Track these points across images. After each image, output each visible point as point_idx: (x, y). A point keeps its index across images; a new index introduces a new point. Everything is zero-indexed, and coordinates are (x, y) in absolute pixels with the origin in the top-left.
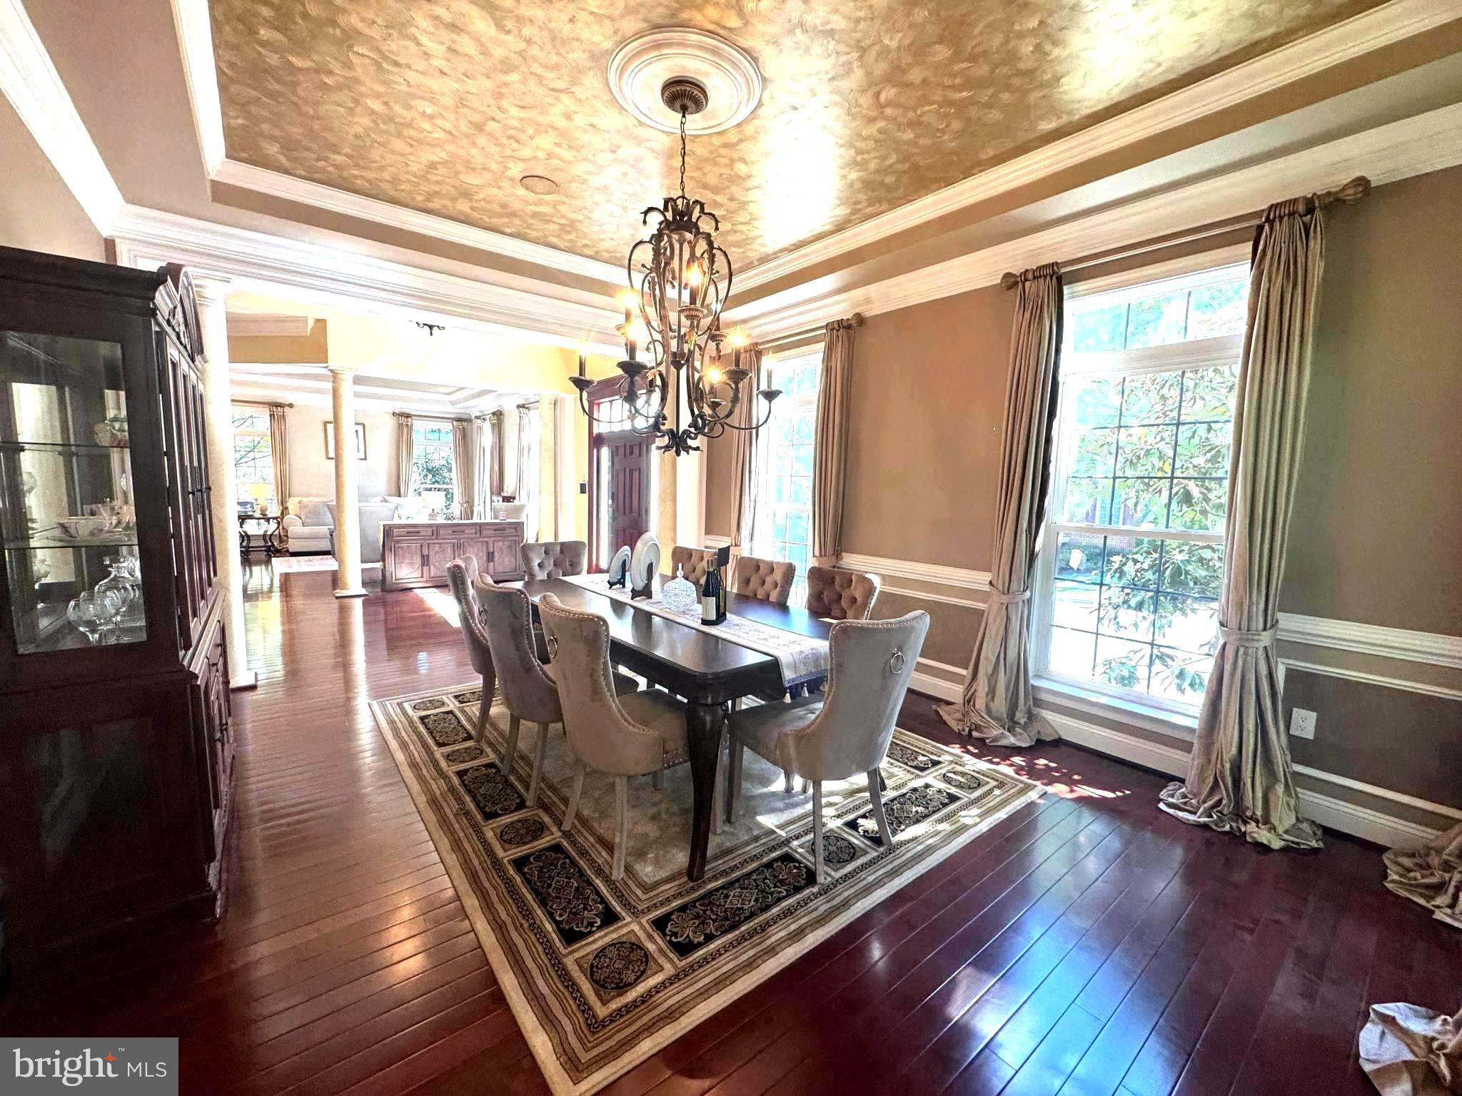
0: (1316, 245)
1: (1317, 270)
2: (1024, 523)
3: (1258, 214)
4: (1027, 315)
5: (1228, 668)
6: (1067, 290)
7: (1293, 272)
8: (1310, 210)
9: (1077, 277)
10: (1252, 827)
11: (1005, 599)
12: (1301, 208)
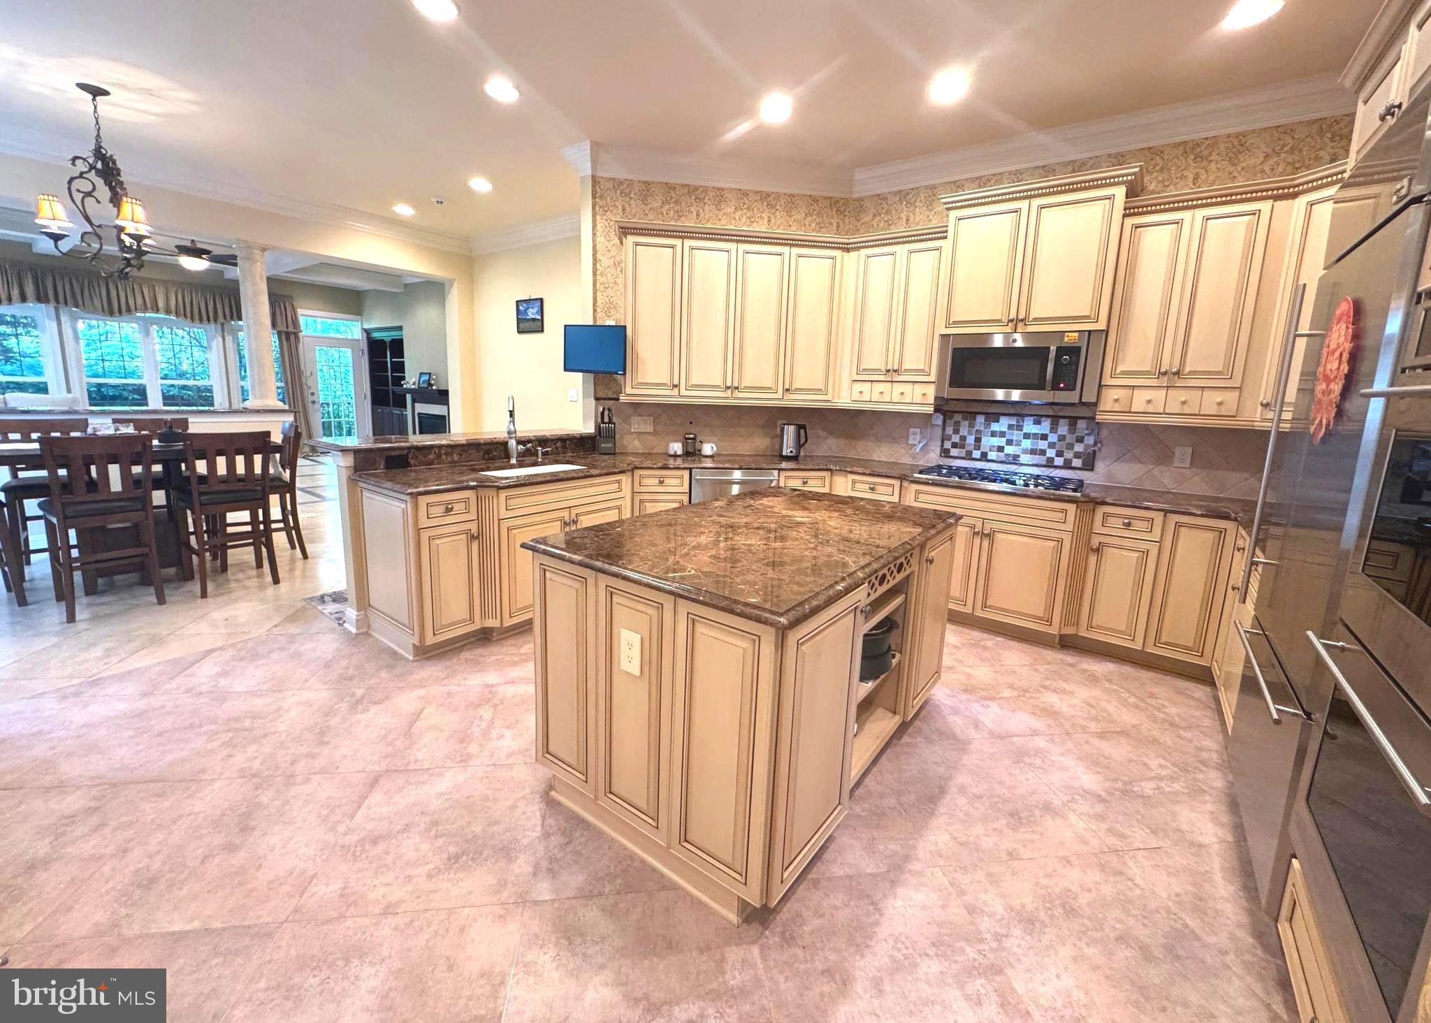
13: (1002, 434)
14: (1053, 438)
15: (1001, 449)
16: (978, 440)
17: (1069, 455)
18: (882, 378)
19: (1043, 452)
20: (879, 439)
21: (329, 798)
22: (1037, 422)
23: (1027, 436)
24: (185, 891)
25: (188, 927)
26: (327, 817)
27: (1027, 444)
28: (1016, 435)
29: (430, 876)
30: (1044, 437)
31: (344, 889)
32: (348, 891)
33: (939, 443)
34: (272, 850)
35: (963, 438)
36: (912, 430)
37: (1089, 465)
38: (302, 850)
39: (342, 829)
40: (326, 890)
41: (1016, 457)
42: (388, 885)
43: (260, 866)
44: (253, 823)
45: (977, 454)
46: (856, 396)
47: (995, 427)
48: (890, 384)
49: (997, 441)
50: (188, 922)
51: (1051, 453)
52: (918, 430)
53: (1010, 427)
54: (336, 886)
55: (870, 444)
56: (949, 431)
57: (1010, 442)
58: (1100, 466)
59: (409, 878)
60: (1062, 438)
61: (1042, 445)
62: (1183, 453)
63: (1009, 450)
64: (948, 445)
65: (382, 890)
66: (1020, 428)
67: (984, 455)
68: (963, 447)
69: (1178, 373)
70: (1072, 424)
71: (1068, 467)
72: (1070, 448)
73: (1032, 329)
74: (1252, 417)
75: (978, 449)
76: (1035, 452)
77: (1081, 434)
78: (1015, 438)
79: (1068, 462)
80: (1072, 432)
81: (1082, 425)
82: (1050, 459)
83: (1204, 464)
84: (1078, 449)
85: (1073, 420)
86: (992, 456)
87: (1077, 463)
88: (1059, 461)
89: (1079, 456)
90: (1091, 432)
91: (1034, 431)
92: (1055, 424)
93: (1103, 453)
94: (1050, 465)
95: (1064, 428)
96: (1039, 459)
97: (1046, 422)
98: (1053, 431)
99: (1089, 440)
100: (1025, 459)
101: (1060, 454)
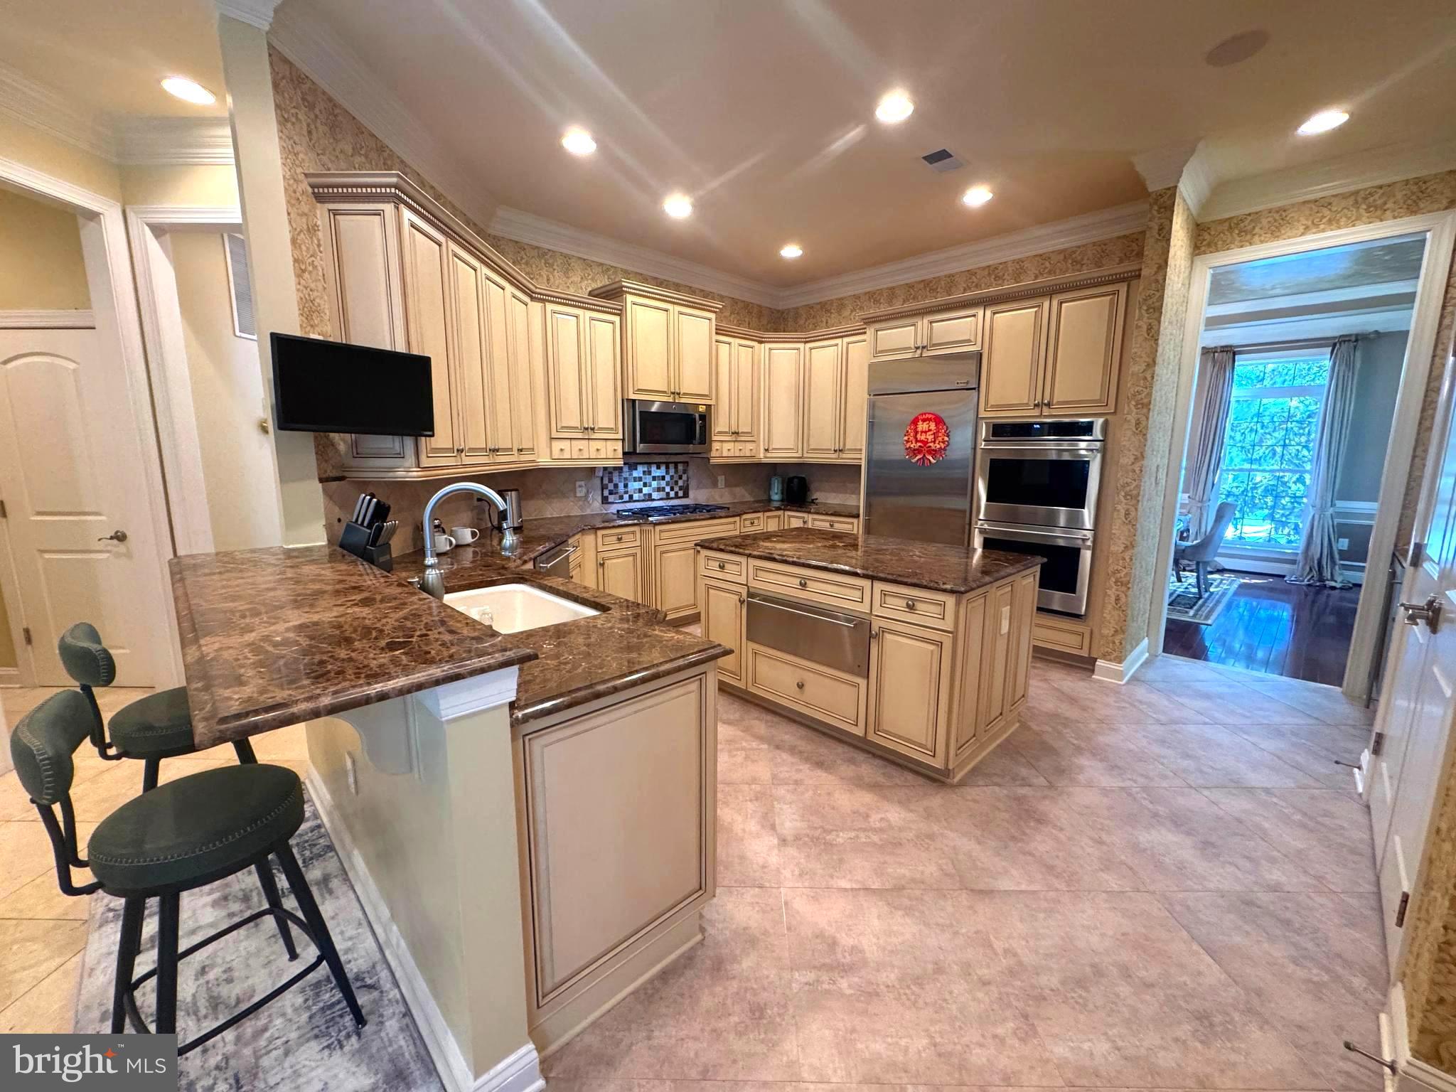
0: (1358, 354)
1: (1358, 365)
2: (1212, 467)
3: (1334, 338)
4: (1216, 369)
5: (1316, 523)
6: (1237, 357)
7: (1350, 365)
8: (1357, 341)
9: (1241, 353)
10: (1327, 582)
11: (1199, 505)
12: (1353, 339)
13: (640, 479)
14: (668, 478)
15: (640, 491)
16: (626, 486)
17: (676, 489)
18: (580, 436)
19: (663, 489)
20: (548, 496)
21: (1021, 920)
22: (658, 468)
23: (654, 478)
24: (1185, 978)
25: (1202, 951)
26: (1045, 911)
27: (655, 484)
28: (648, 479)
29: (1061, 829)
30: (663, 478)
31: (1102, 870)
32: (1102, 867)
33: (600, 492)
34: (1103, 935)
35: (616, 486)
36: (578, 483)
37: (686, 495)
38: (1090, 912)
39: (1052, 894)
40: (1112, 881)
41: (650, 495)
42: (1082, 847)
43: (1123, 934)
44: (1088, 969)
45: (626, 497)
46: (556, 454)
47: (635, 474)
48: (586, 442)
49: (638, 485)
50: (1199, 954)
51: (668, 489)
52: (583, 483)
53: (644, 472)
54: (1104, 876)
55: (540, 502)
56: (606, 481)
57: (645, 485)
58: (691, 493)
59: (1069, 839)
60: (672, 477)
61: (663, 483)
62: (721, 480)
63: (645, 490)
64: (606, 493)
65: (1089, 850)
66: (650, 473)
67: (631, 497)
68: (616, 493)
69: (736, 433)
70: (676, 468)
71: (677, 497)
72: (676, 483)
73: (683, 401)
74: (762, 457)
75: (626, 492)
76: (659, 489)
77: (680, 473)
78: (647, 481)
79: (676, 493)
80: (676, 472)
81: (680, 467)
82: (668, 494)
83: (727, 485)
84: (680, 483)
85: (676, 464)
86: (636, 497)
87: (681, 494)
88: (672, 495)
89: (681, 488)
90: (685, 472)
91: (658, 474)
92: (667, 468)
93: (692, 484)
94: (668, 497)
95: (672, 471)
96: (662, 495)
97: (663, 468)
98: (667, 472)
99: (685, 477)
100: (655, 496)
101: (672, 489)
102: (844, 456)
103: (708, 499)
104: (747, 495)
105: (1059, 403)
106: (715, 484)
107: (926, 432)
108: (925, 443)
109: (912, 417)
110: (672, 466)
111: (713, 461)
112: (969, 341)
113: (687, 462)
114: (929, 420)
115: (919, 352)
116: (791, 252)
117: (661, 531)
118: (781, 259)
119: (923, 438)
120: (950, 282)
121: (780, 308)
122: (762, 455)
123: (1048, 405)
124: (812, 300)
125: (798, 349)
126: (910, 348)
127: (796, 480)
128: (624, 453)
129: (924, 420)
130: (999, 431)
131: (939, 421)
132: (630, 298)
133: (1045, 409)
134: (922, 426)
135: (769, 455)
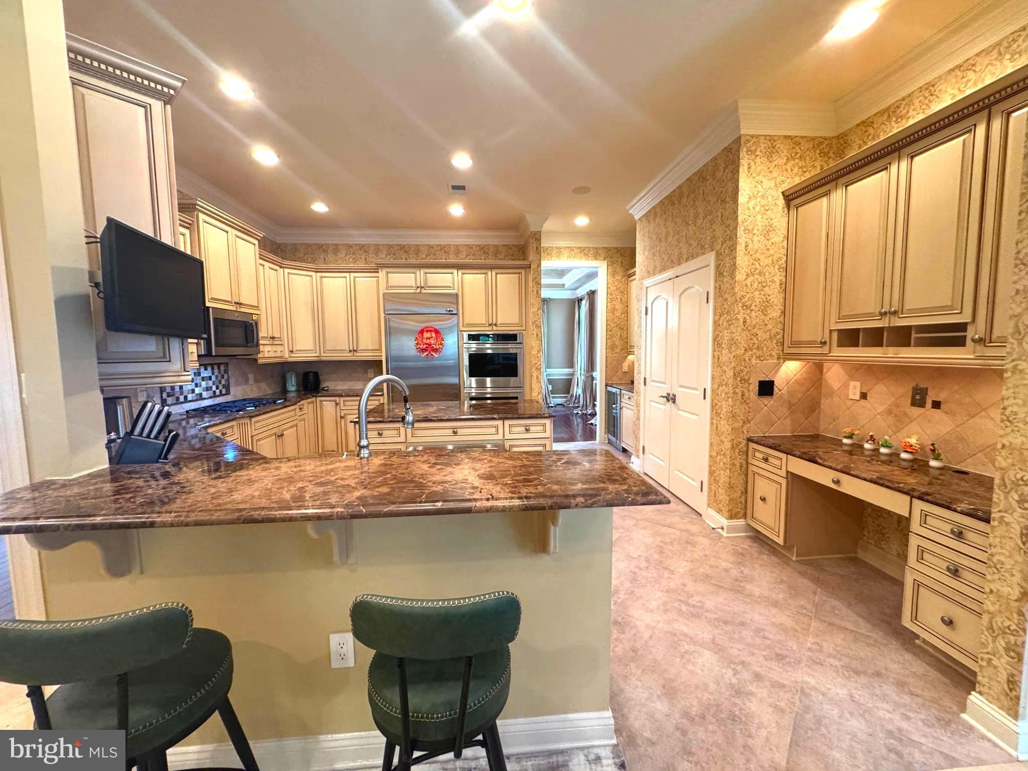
14: (214, 378)
15: (193, 391)
16: (181, 388)
17: (221, 387)
19: (211, 388)
22: (206, 369)
23: (203, 379)
27: (204, 384)
28: (198, 380)
30: (210, 378)
33: (159, 395)
37: (228, 393)
41: (201, 394)
45: (182, 399)
49: (190, 386)
51: (214, 388)
53: (195, 374)
57: (196, 385)
58: (232, 390)
60: (217, 377)
61: (210, 383)
62: (251, 377)
63: (197, 391)
64: (165, 395)
66: (199, 374)
67: (186, 397)
68: (173, 395)
69: (273, 338)
70: (219, 368)
71: (221, 395)
72: (220, 383)
73: (242, 310)
74: (287, 357)
75: (182, 394)
76: (208, 389)
77: (223, 373)
78: (198, 382)
79: (221, 391)
80: (219, 372)
81: (222, 368)
82: (214, 392)
83: (256, 381)
84: (223, 382)
85: (219, 365)
86: (190, 397)
87: (224, 391)
88: (218, 392)
89: (224, 386)
90: (226, 371)
91: (206, 375)
92: (213, 369)
93: (232, 381)
94: (215, 396)
95: (216, 371)
96: (210, 393)
97: (209, 368)
98: (213, 373)
99: (226, 376)
100: (205, 395)
101: (217, 388)
102: (358, 354)
103: (243, 395)
104: (268, 389)
105: (501, 324)
106: (246, 381)
107: (429, 338)
108: (430, 345)
109: (419, 329)
110: (216, 367)
111: (260, 361)
112: (450, 287)
113: (227, 364)
114: (431, 331)
115: (419, 289)
116: (320, 207)
117: (256, 422)
118: (312, 211)
119: (428, 341)
120: (418, 250)
121: (277, 242)
122: (287, 356)
123: (496, 325)
124: (309, 241)
125: (311, 276)
126: (412, 287)
127: (311, 374)
128: (199, 356)
129: (427, 331)
130: (472, 337)
131: (437, 332)
132: (201, 216)
133: (494, 327)
134: (426, 335)
135: (293, 355)
